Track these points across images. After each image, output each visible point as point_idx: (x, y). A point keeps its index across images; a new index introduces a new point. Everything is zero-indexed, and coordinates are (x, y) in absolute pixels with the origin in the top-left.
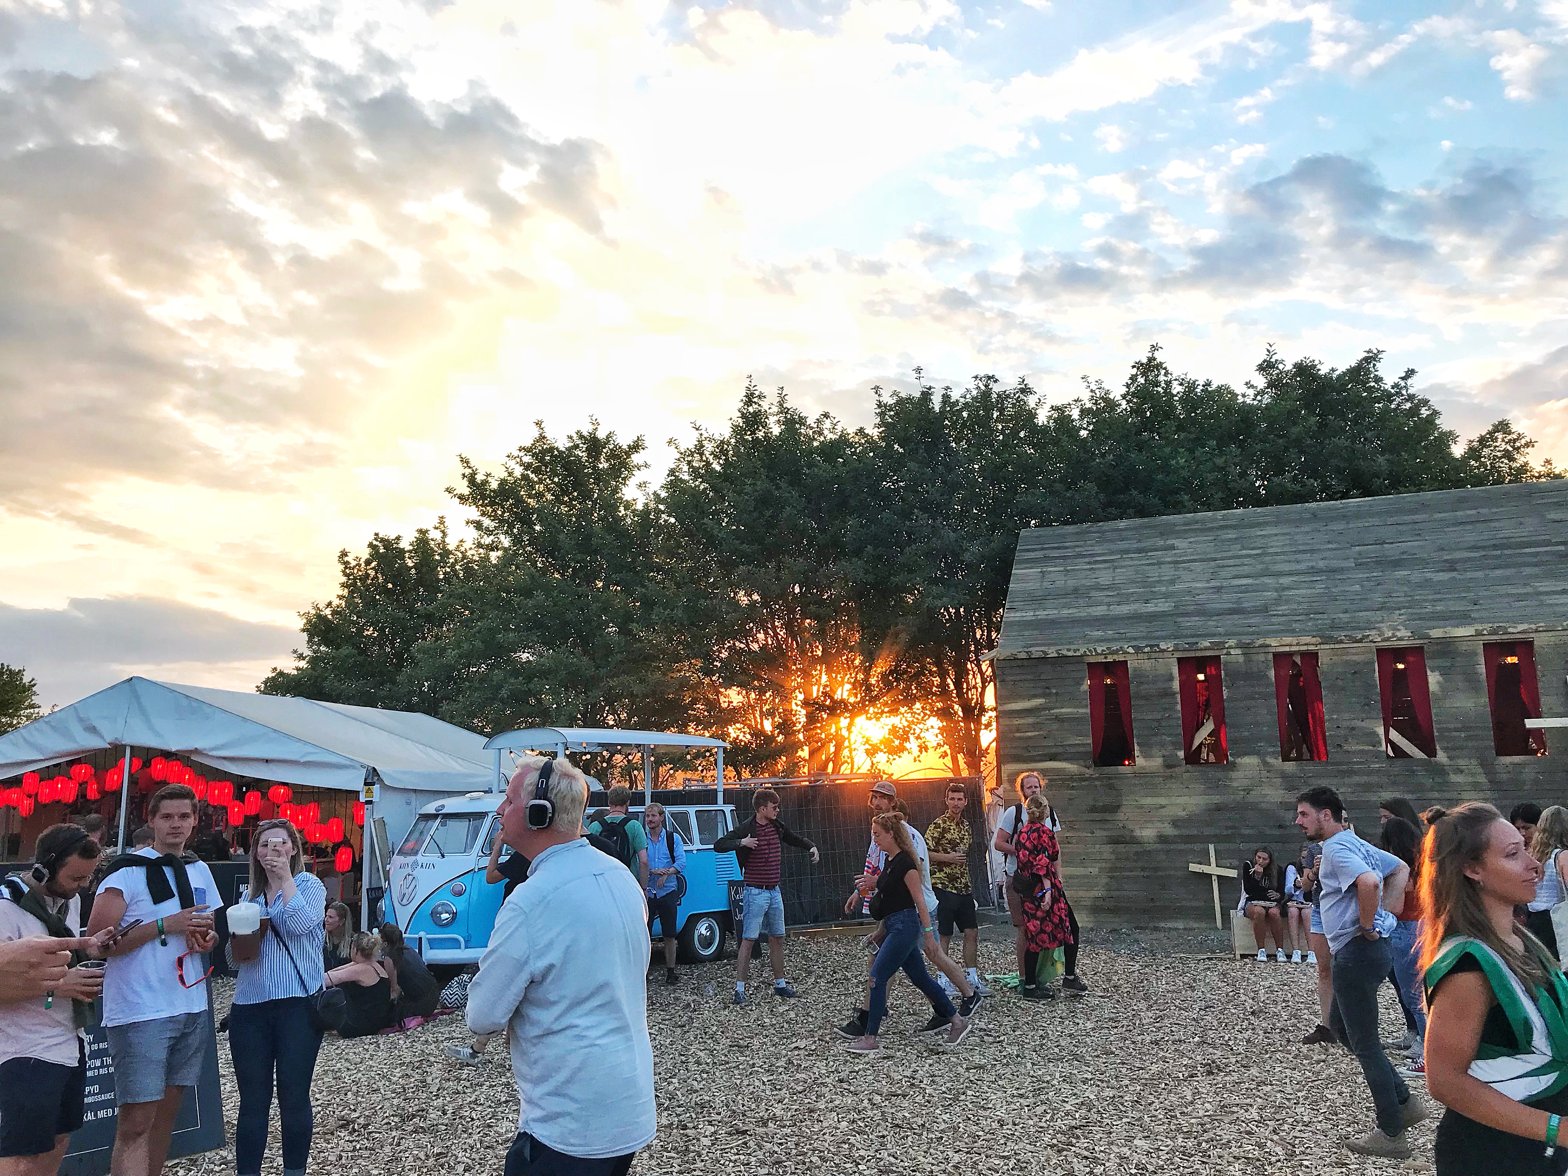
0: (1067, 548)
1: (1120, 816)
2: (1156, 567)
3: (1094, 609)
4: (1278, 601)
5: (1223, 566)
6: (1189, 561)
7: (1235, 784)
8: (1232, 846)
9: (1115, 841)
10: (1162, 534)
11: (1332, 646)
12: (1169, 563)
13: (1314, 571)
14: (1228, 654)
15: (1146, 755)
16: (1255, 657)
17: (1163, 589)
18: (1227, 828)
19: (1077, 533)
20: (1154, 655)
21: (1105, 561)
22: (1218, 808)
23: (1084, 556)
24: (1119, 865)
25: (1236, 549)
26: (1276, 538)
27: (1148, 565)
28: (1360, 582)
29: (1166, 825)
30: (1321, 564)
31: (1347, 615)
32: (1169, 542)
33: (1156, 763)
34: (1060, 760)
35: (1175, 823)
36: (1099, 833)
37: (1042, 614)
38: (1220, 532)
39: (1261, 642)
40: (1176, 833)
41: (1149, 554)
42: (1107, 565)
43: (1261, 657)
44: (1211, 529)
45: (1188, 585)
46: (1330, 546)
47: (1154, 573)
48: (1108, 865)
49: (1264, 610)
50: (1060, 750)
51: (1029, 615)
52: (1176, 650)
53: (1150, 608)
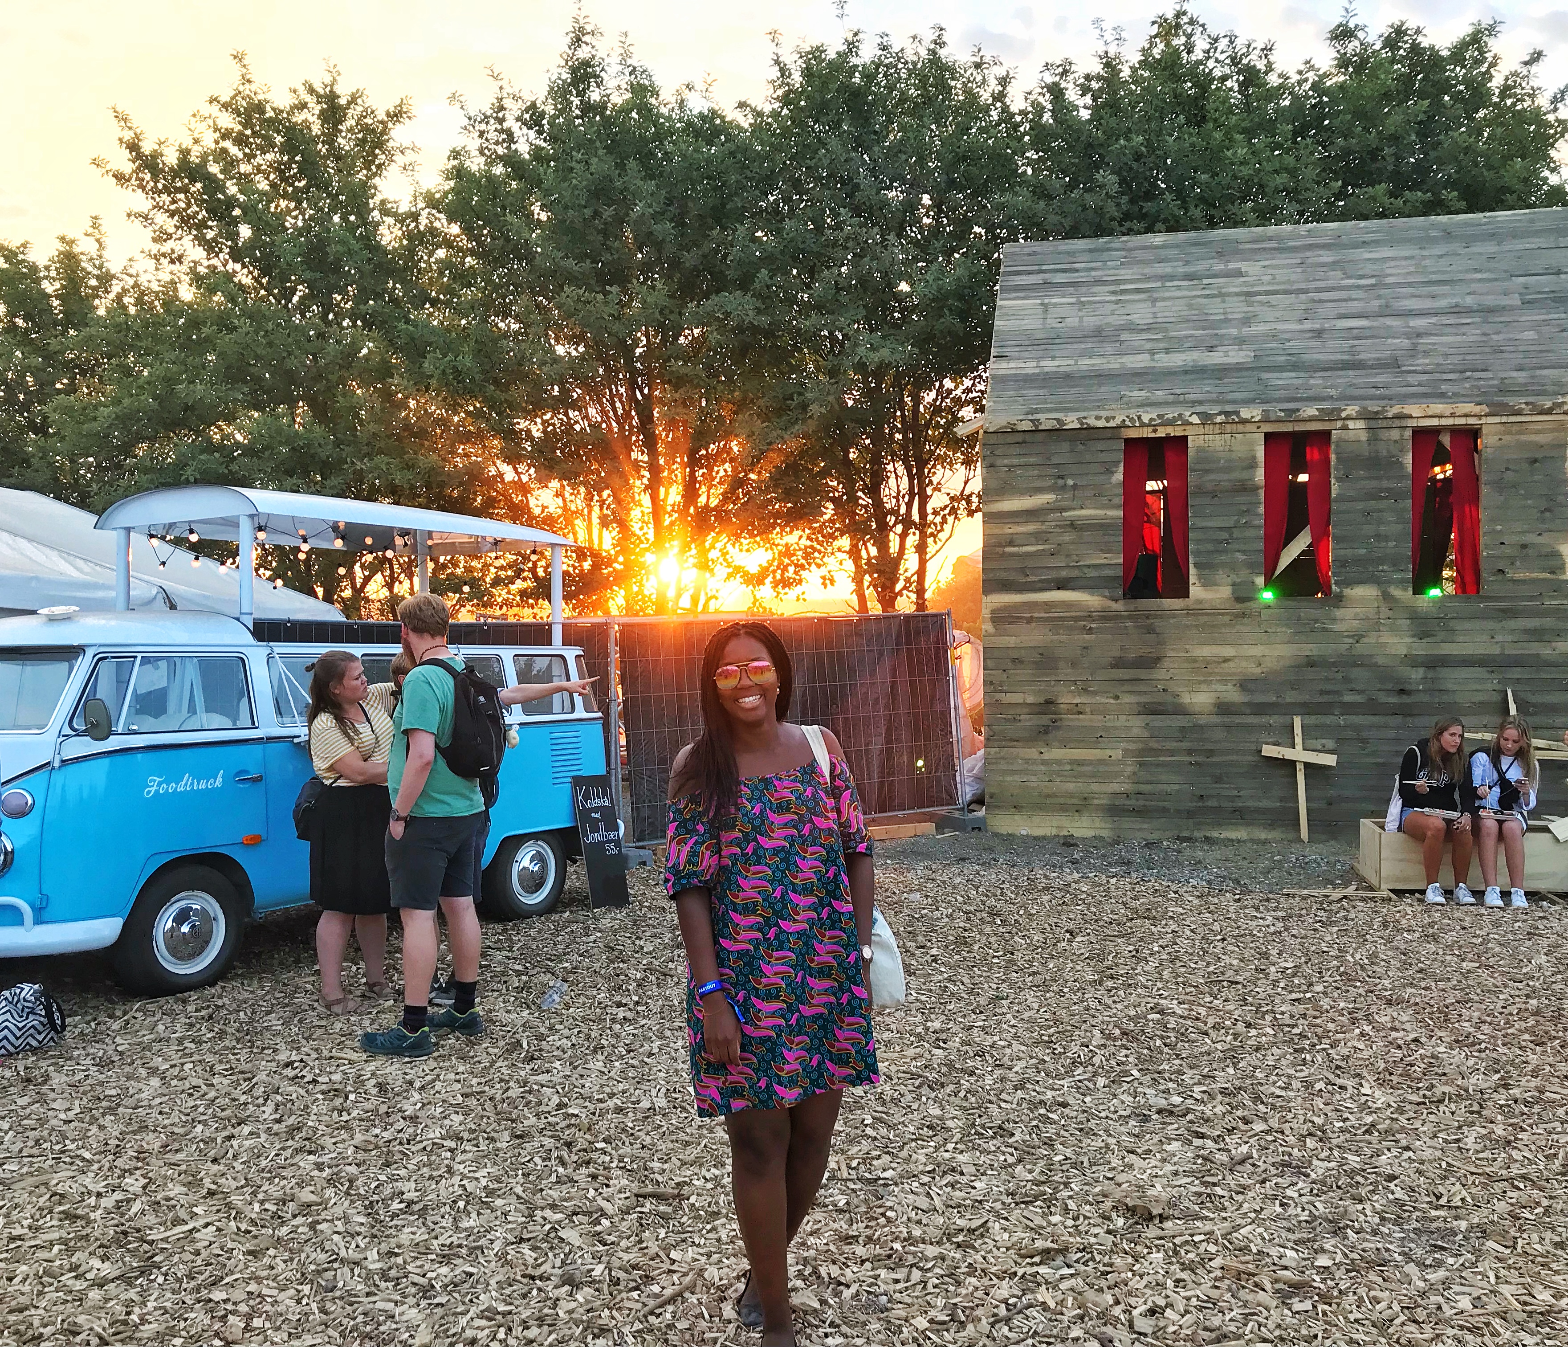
0: (1077, 271)
1: (1160, 674)
2: (1219, 300)
3: (1131, 358)
4: (1413, 351)
5: (1321, 301)
6: (1268, 293)
7: (1336, 627)
8: (1328, 720)
9: (1151, 710)
10: (1220, 254)
11: (1504, 419)
12: (1237, 294)
13: (1457, 310)
14: (1345, 428)
15: (1206, 583)
16: (1384, 435)
17: (1234, 332)
18: (1322, 692)
19: (1091, 251)
20: (1228, 428)
21: (1138, 291)
22: (1311, 663)
23: (1104, 283)
24: (1154, 744)
25: (1336, 277)
26: (1393, 263)
27: (1207, 296)
28: (1536, 326)
29: (1230, 687)
30: (1469, 301)
31: (1523, 374)
32: (1232, 266)
33: (1221, 593)
34: (1073, 589)
35: (1244, 685)
36: (1127, 699)
37: (1049, 365)
38: (1308, 254)
39: (1396, 410)
40: (1245, 699)
41: (1205, 281)
42: (1143, 296)
43: (1395, 434)
44: (1294, 249)
45: (1274, 326)
46: (1479, 276)
47: (1215, 309)
48: (1140, 746)
49: (1393, 364)
50: (1075, 573)
51: (1030, 367)
52: (1265, 420)
53: (1216, 358)
